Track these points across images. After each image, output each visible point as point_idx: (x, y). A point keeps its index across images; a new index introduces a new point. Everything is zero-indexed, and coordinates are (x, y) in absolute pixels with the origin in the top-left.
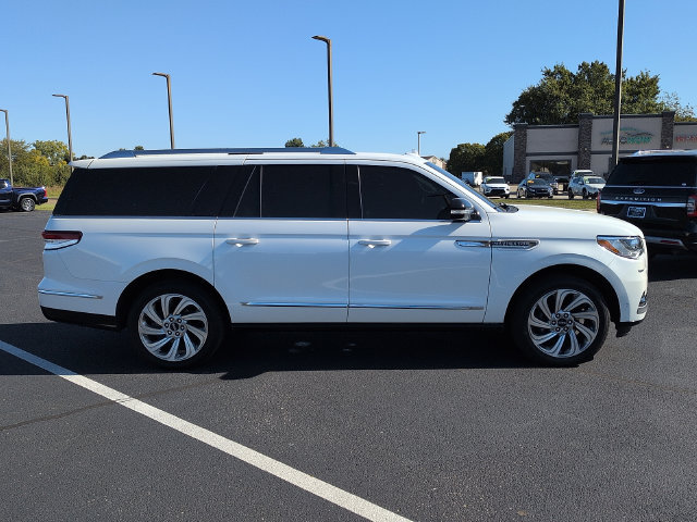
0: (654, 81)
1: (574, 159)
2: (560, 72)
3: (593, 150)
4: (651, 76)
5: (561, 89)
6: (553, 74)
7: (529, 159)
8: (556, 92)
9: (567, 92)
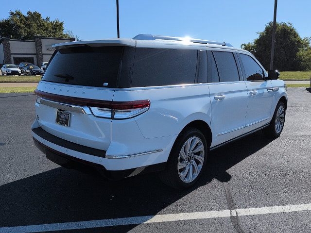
0: (61, 24)
1: (35, 57)
2: (19, 15)
3: (43, 53)
4: (60, 22)
5: (21, 22)
6: (15, 15)
7: (12, 56)
8: (19, 24)
9: (24, 24)
